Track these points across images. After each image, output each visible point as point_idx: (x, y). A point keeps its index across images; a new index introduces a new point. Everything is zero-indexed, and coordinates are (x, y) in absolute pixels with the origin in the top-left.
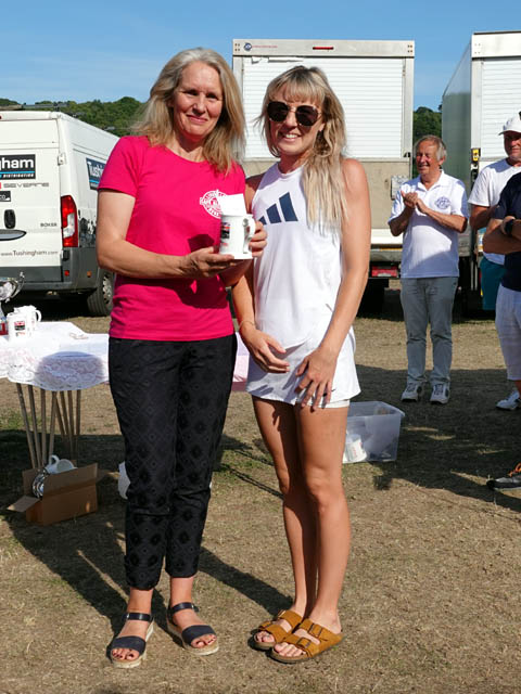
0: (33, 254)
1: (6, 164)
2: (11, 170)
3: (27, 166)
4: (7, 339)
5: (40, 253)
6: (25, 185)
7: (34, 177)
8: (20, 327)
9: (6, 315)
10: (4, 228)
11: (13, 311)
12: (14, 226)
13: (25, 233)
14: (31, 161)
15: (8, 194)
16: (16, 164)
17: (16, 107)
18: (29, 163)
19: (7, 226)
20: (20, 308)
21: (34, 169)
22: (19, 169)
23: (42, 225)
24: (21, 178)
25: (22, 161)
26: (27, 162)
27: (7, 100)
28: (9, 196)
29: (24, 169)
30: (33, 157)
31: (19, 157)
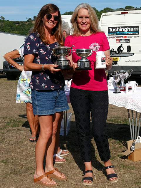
0: (136, 61)
1: (129, 29)
2: (131, 31)
3: (136, 30)
4: (125, 92)
5: (139, 61)
6: (135, 37)
7: (138, 34)
8: (130, 89)
9: (125, 84)
10: (127, 52)
11: (128, 83)
12: (130, 51)
13: (134, 54)
14: (138, 28)
15: (129, 40)
16: (133, 29)
17: (133, 9)
18: (137, 29)
19: (128, 52)
20: (130, 82)
21: (138, 31)
22: (133, 31)
23: (140, 51)
24: (133, 34)
25: (134, 28)
26: (136, 28)
27: (131, 6)
28: (129, 41)
29: (135, 31)
30: (138, 27)
31: (133, 27)
